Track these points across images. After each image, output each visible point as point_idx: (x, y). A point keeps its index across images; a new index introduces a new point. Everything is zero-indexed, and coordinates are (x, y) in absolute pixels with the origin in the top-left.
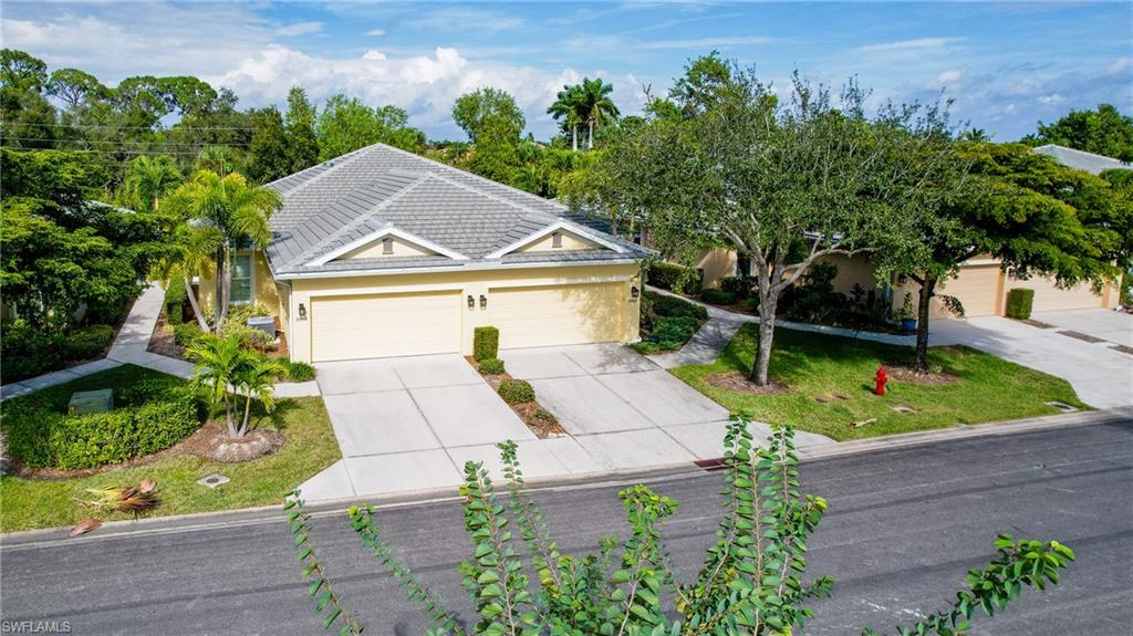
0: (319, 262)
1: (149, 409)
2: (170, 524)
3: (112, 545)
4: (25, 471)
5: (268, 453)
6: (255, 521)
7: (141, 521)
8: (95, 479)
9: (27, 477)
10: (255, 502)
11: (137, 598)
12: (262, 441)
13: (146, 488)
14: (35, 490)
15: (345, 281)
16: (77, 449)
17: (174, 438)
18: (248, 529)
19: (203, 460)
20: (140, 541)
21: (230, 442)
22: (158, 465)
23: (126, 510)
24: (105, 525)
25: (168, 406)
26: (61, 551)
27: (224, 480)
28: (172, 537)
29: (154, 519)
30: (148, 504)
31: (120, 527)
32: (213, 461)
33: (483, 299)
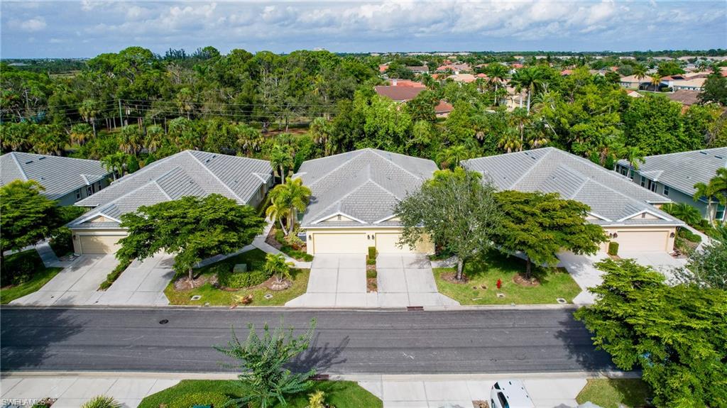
0: (315, 223)
1: (255, 273)
2: (254, 308)
3: (238, 312)
4: (222, 287)
5: (286, 289)
6: (274, 310)
7: (247, 307)
8: (238, 292)
9: (222, 289)
10: (276, 304)
11: (240, 327)
12: (286, 284)
13: (250, 297)
14: (222, 294)
15: (325, 227)
16: (234, 283)
17: (261, 281)
18: (271, 312)
19: (268, 289)
20: (244, 312)
21: (276, 284)
22: (256, 290)
23: (243, 303)
24: (238, 306)
25: (259, 272)
26: (227, 313)
27: (271, 296)
28: (253, 312)
29: (250, 306)
30: (249, 302)
31: (241, 307)
32: (271, 290)
33: (373, 236)
